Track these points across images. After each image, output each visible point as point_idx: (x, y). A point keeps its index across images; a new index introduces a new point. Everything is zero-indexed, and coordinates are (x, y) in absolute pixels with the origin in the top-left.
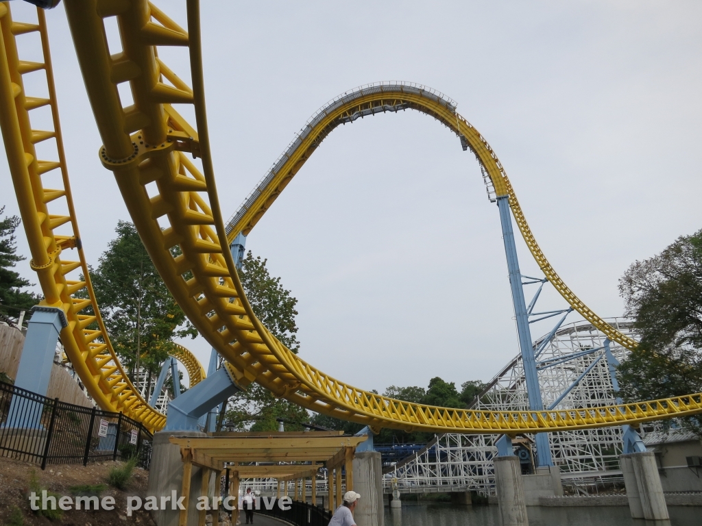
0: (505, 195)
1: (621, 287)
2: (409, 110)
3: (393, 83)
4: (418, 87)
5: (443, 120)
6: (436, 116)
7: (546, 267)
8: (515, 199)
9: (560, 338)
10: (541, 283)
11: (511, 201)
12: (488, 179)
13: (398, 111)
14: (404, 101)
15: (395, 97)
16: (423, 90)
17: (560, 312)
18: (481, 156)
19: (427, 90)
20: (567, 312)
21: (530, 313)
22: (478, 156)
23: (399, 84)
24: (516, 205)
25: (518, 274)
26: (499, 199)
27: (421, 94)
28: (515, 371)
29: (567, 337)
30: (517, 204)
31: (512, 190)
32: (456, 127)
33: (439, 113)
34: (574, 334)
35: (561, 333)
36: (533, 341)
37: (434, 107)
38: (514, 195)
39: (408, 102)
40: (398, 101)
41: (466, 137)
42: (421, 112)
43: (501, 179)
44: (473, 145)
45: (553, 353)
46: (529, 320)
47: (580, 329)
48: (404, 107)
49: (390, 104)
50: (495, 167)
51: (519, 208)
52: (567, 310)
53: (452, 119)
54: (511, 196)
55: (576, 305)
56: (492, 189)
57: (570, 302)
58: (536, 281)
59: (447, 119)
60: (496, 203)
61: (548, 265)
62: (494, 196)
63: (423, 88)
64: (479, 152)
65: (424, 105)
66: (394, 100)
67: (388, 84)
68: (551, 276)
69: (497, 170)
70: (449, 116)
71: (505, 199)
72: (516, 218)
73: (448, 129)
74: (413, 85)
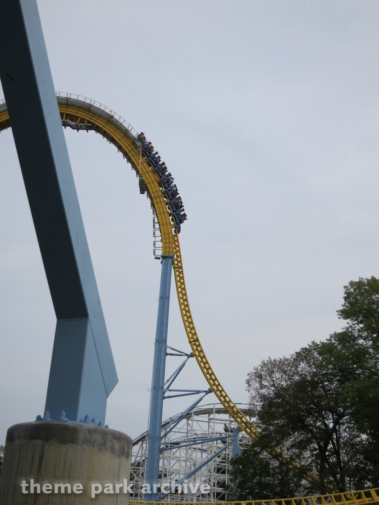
0: (171, 255)
1: (248, 382)
2: (92, 132)
3: (82, 99)
4: (107, 111)
5: (126, 155)
6: (120, 148)
7: (194, 341)
8: (180, 262)
9: (195, 418)
10: (186, 357)
11: (176, 262)
12: (158, 233)
13: (80, 131)
14: (89, 122)
15: (81, 114)
16: (112, 117)
17: (198, 392)
18: (156, 205)
19: (116, 117)
20: (205, 393)
21: (168, 388)
22: (153, 205)
23: (88, 101)
24: (179, 269)
25: (164, 343)
26: (164, 257)
27: (109, 119)
28: (142, 447)
29: (205, 417)
30: (181, 267)
31: (179, 251)
32: (137, 167)
33: (124, 147)
34: (212, 416)
35: (198, 413)
36: (163, 420)
37: (120, 137)
38: (180, 256)
39: (93, 124)
40: (82, 120)
41: (146, 181)
42: (105, 139)
43: (170, 236)
44: (151, 192)
45: (187, 433)
46: (166, 395)
47: (219, 411)
48: (88, 128)
49: (72, 120)
50: (168, 222)
51: (182, 272)
52: (205, 391)
53: (135, 156)
54: (177, 256)
55: (215, 387)
56: (159, 244)
57: (210, 383)
58: (181, 354)
59: (130, 155)
60: (161, 260)
61: (197, 340)
62: (159, 253)
63: (112, 114)
64: (155, 201)
65: (110, 133)
66: (79, 117)
67: (75, 97)
68: (197, 352)
69: (169, 226)
70: (133, 153)
71: (170, 259)
72: (176, 282)
73: (130, 165)
74: (103, 108)
